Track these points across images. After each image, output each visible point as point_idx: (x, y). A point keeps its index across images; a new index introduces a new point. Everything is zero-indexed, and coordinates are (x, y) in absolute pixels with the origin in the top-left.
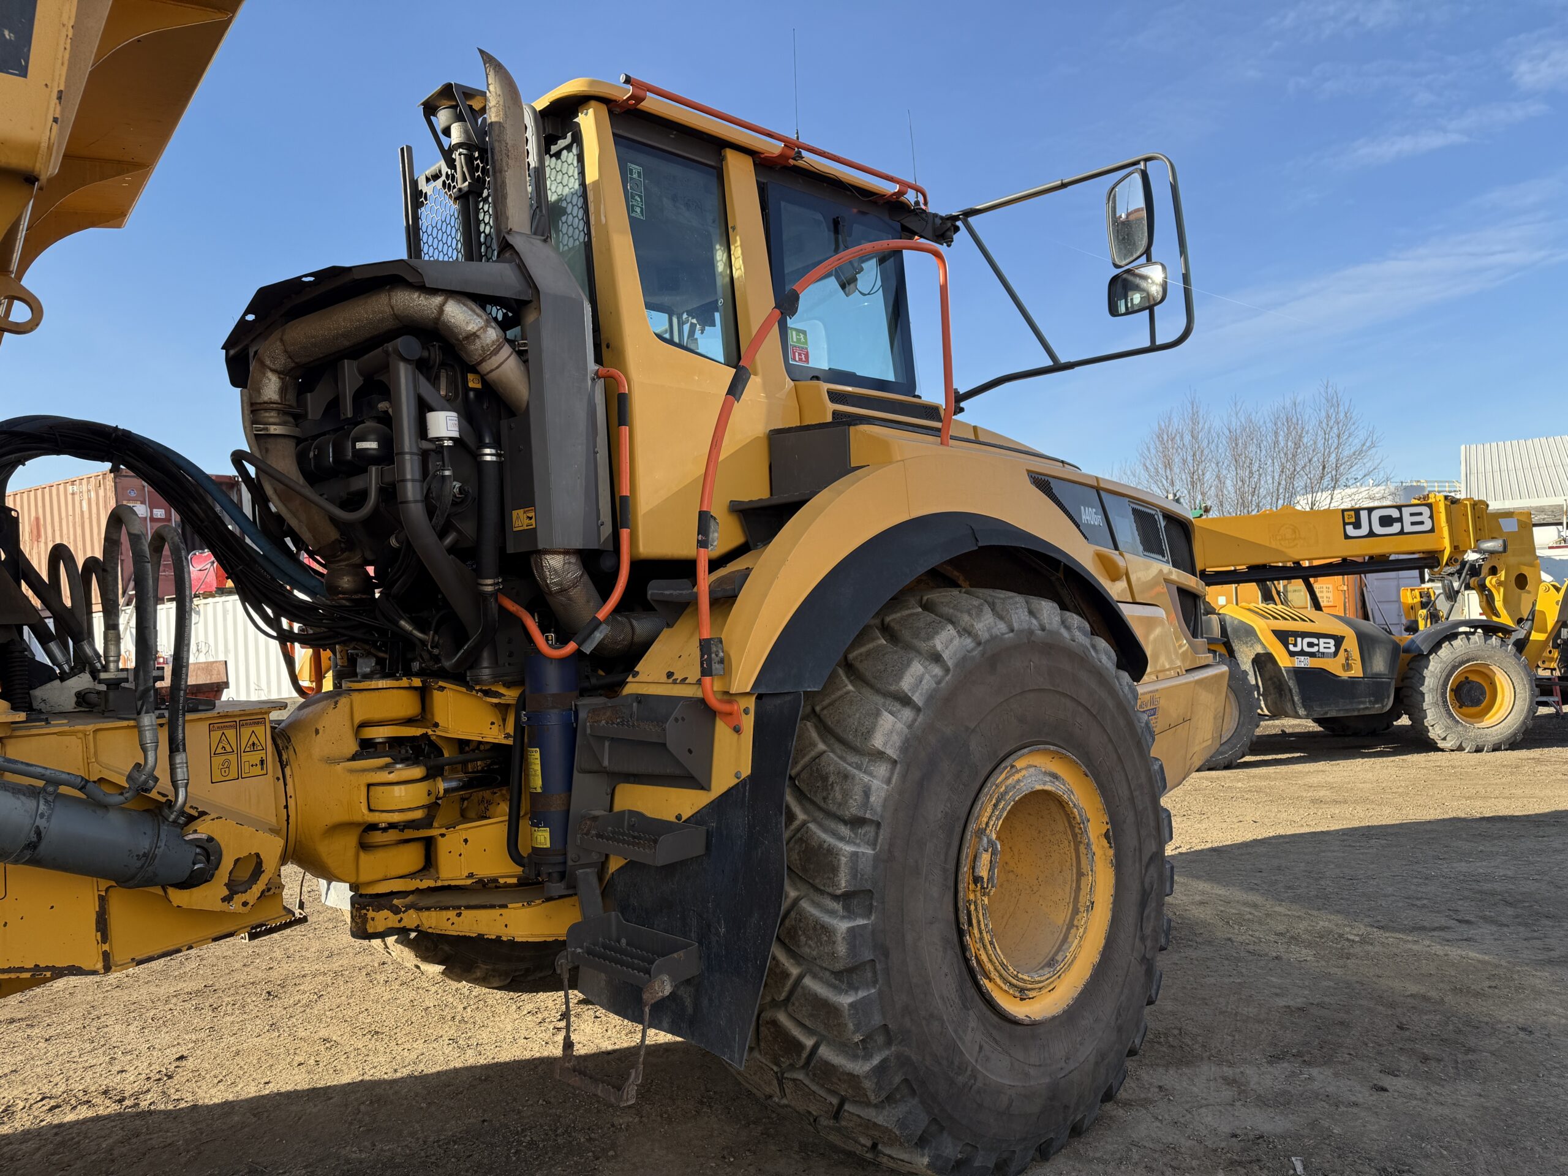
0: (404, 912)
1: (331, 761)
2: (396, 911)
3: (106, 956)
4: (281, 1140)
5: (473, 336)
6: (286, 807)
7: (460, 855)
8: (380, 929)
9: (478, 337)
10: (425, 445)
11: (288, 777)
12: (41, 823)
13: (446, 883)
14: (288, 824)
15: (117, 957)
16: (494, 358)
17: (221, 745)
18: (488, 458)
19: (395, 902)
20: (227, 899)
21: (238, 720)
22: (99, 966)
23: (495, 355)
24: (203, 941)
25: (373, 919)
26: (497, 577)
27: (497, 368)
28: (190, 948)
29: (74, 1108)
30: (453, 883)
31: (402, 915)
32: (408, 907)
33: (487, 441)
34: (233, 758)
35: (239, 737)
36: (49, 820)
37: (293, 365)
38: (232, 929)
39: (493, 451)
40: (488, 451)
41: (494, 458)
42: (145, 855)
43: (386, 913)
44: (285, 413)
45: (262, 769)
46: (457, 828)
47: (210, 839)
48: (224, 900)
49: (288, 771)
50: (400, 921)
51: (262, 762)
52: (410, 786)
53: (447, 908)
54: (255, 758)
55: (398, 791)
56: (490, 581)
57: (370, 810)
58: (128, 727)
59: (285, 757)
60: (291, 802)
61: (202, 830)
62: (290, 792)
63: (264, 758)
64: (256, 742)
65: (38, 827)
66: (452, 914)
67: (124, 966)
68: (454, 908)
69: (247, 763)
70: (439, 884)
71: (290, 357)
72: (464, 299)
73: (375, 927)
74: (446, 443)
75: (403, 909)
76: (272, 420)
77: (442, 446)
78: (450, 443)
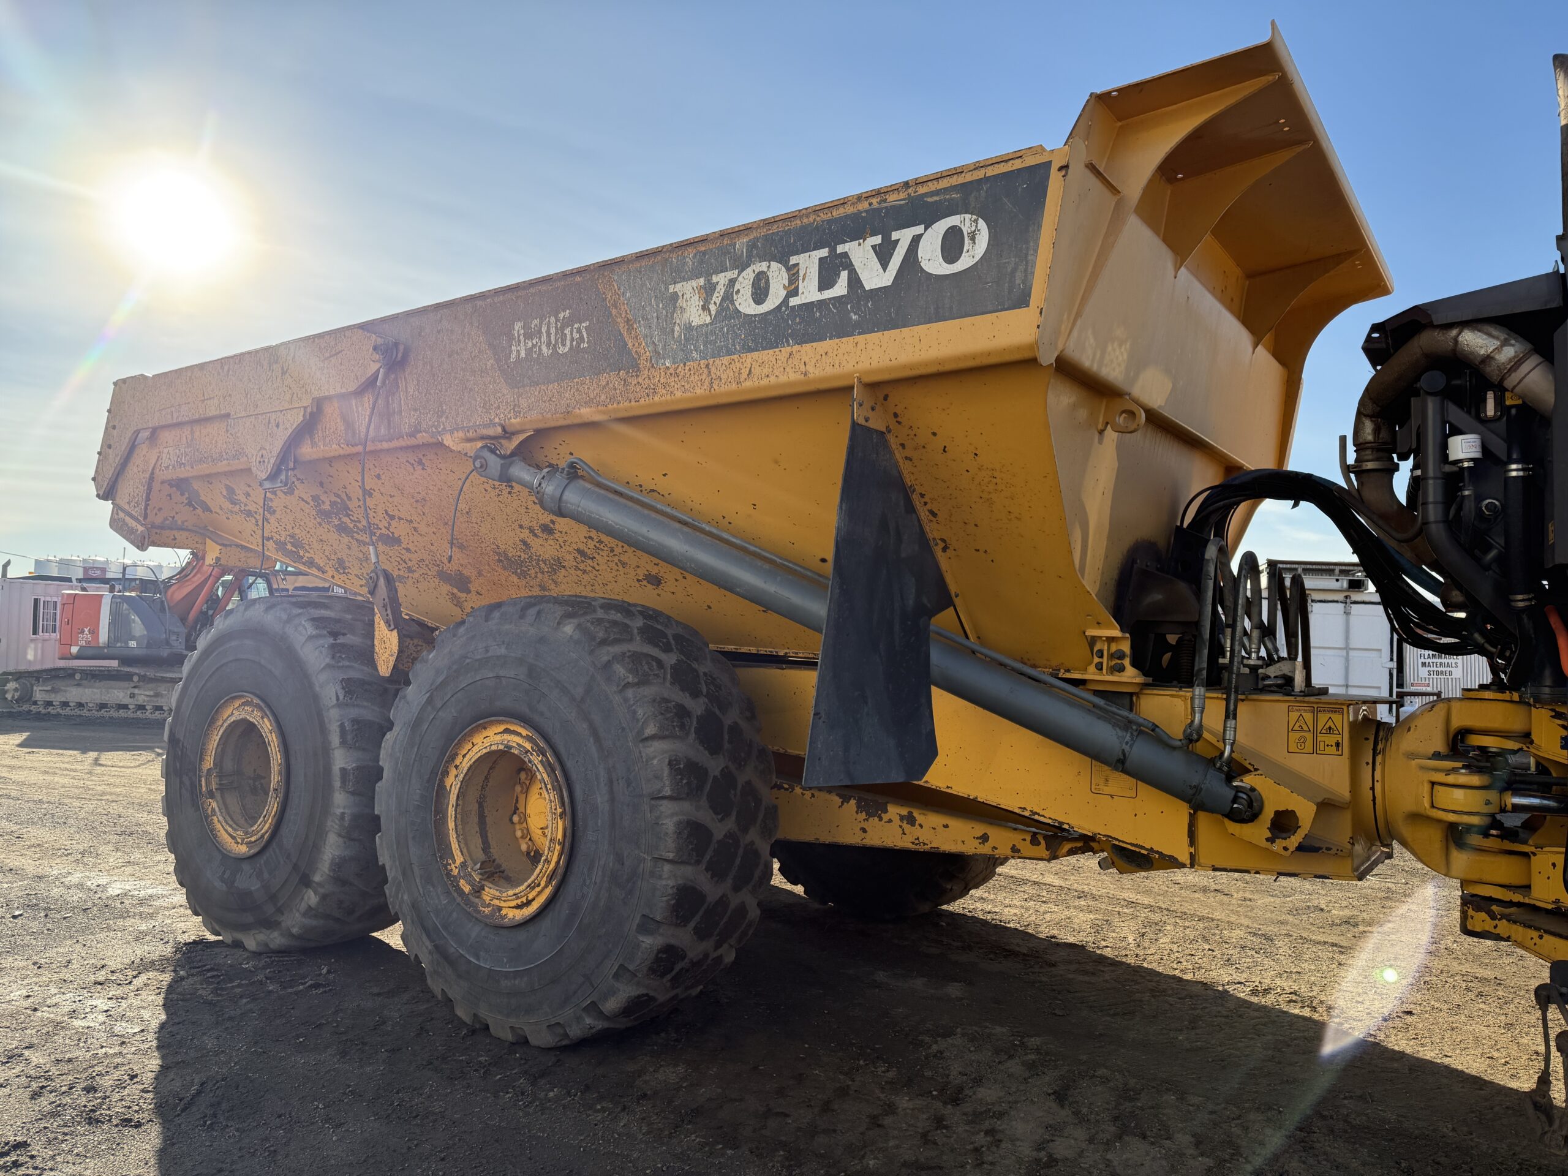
0: (1499, 920)
1: (1412, 756)
2: (1493, 916)
3: (1192, 857)
4: (1406, 1092)
5: (1488, 358)
6: (1373, 789)
7: (1549, 878)
8: (1478, 929)
9: (1493, 358)
10: (1448, 468)
11: (1377, 764)
12: (1127, 748)
13: (1532, 902)
14: (1374, 804)
15: (1202, 858)
16: (1513, 375)
17: (1298, 724)
18: (1514, 474)
19: (1494, 908)
20: (1271, 840)
21: (1316, 706)
22: (1188, 862)
23: (1515, 371)
24: (1268, 872)
25: (1472, 917)
26: (1528, 593)
27: (1519, 383)
28: (1257, 873)
29: (1303, 1007)
30: (1538, 904)
31: (1497, 922)
32: (1503, 917)
33: (1515, 456)
34: (1309, 736)
35: (1315, 721)
36: (1131, 747)
37: (1379, 409)
38: (1297, 872)
39: (1520, 466)
40: (1514, 466)
41: (1521, 473)
42: (1195, 787)
43: (1483, 915)
44: (1378, 450)
45: (1337, 750)
46: (1544, 849)
47: (1253, 789)
48: (1268, 840)
49: (1379, 759)
50: (1495, 927)
51: (1338, 744)
52: (1469, 791)
53: (1530, 927)
54: (1332, 739)
55: (1459, 794)
56: (1520, 597)
57: (1433, 806)
58: (1217, 698)
59: (1380, 746)
60: (1378, 786)
61: (1248, 781)
62: (1378, 776)
63: (1340, 741)
64: (1333, 726)
65: (1123, 750)
66: (1535, 934)
67: (1203, 867)
68: (1537, 929)
69: (1322, 743)
70: (1527, 901)
71: (1375, 403)
72: (1480, 326)
73: (1474, 926)
74: (1466, 464)
75: (1499, 917)
76: (1366, 458)
77: (1462, 469)
78: (1471, 464)
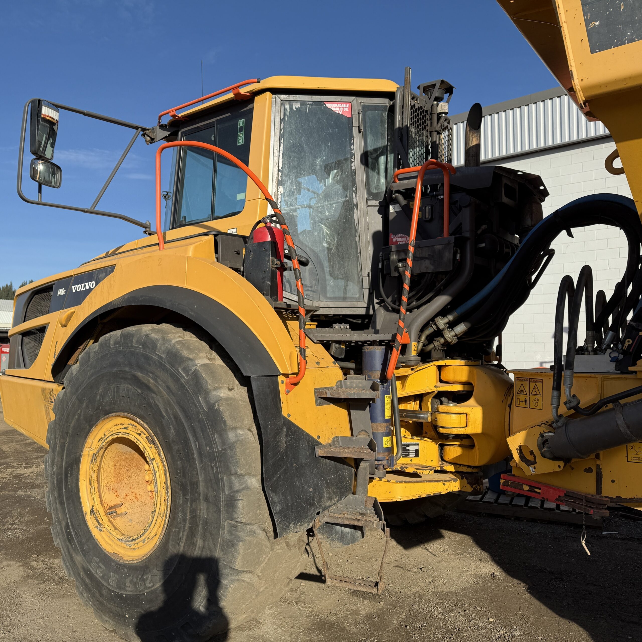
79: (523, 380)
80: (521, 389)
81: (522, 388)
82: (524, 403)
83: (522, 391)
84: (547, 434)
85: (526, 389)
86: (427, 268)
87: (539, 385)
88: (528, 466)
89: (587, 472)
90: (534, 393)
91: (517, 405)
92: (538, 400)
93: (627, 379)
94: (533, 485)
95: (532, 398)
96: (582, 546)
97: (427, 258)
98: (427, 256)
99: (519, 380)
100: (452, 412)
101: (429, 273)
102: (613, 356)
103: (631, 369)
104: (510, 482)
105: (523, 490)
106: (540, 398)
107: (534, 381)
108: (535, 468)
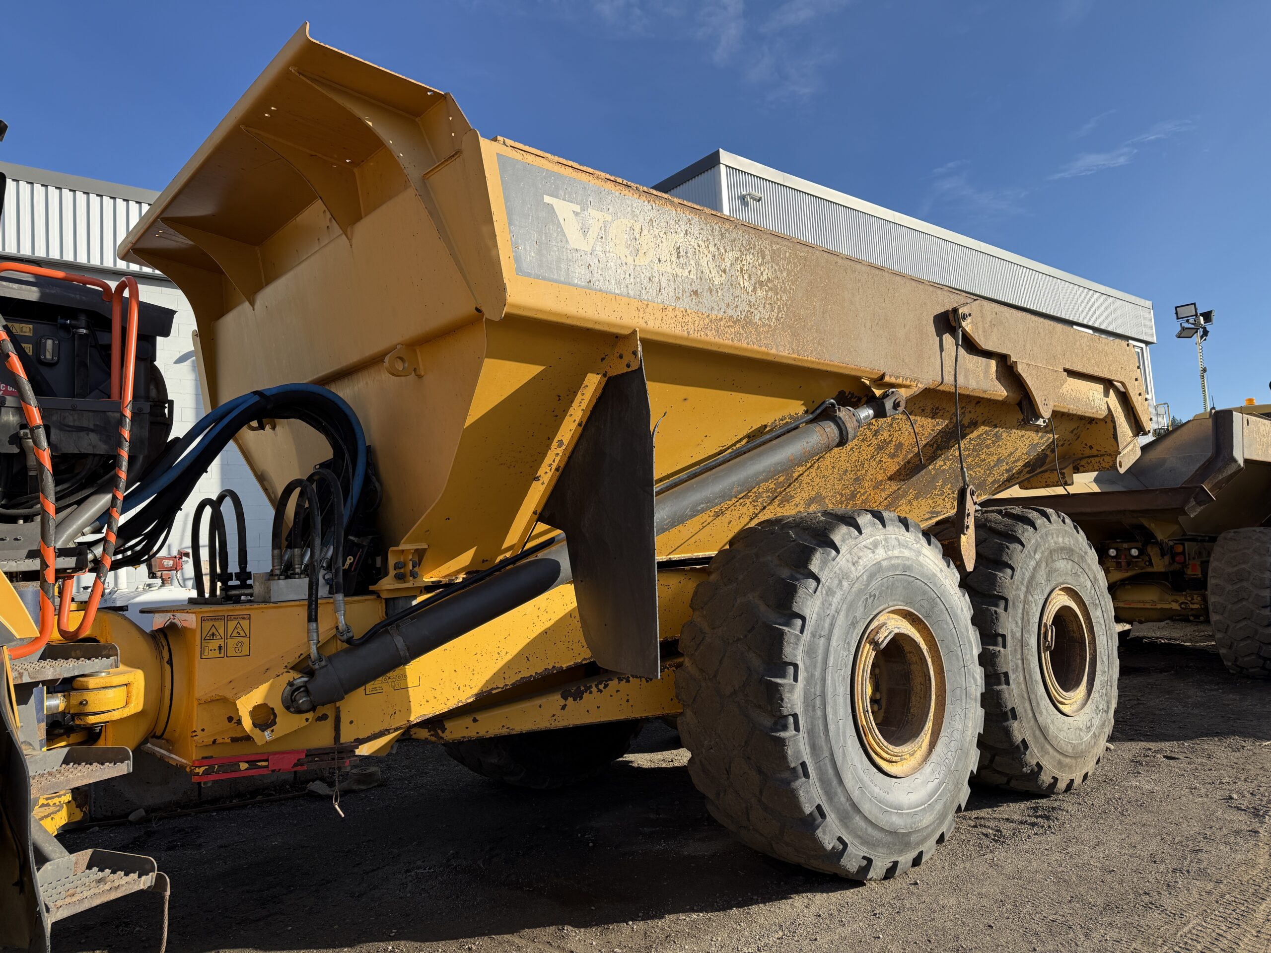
79: (215, 619)
80: (211, 633)
81: (213, 630)
82: (217, 651)
83: (213, 634)
84: (299, 681)
85: (221, 631)
86: (94, 447)
87: (245, 623)
88: (263, 731)
89: (320, 721)
90: (234, 634)
91: (203, 657)
92: (242, 643)
93: (366, 600)
94: (253, 758)
95: (231, 642)
96: (336, 810)
97: (92, 431)
98: (91, 426)
99: (208, 620)
100: (114, 685)
101: (95, 455)
102: (326, 577)
103: (371, 588)
104: (216, 766)
105: (240, 770)
106: (246, 640)
107: (235, 618)
108: (272, 731)
